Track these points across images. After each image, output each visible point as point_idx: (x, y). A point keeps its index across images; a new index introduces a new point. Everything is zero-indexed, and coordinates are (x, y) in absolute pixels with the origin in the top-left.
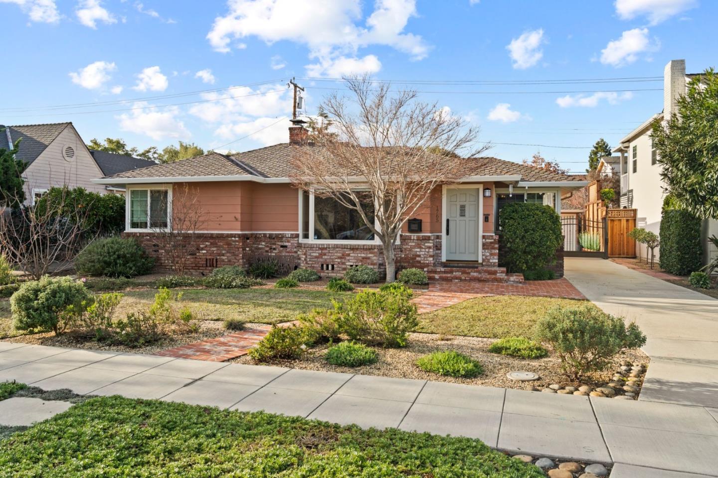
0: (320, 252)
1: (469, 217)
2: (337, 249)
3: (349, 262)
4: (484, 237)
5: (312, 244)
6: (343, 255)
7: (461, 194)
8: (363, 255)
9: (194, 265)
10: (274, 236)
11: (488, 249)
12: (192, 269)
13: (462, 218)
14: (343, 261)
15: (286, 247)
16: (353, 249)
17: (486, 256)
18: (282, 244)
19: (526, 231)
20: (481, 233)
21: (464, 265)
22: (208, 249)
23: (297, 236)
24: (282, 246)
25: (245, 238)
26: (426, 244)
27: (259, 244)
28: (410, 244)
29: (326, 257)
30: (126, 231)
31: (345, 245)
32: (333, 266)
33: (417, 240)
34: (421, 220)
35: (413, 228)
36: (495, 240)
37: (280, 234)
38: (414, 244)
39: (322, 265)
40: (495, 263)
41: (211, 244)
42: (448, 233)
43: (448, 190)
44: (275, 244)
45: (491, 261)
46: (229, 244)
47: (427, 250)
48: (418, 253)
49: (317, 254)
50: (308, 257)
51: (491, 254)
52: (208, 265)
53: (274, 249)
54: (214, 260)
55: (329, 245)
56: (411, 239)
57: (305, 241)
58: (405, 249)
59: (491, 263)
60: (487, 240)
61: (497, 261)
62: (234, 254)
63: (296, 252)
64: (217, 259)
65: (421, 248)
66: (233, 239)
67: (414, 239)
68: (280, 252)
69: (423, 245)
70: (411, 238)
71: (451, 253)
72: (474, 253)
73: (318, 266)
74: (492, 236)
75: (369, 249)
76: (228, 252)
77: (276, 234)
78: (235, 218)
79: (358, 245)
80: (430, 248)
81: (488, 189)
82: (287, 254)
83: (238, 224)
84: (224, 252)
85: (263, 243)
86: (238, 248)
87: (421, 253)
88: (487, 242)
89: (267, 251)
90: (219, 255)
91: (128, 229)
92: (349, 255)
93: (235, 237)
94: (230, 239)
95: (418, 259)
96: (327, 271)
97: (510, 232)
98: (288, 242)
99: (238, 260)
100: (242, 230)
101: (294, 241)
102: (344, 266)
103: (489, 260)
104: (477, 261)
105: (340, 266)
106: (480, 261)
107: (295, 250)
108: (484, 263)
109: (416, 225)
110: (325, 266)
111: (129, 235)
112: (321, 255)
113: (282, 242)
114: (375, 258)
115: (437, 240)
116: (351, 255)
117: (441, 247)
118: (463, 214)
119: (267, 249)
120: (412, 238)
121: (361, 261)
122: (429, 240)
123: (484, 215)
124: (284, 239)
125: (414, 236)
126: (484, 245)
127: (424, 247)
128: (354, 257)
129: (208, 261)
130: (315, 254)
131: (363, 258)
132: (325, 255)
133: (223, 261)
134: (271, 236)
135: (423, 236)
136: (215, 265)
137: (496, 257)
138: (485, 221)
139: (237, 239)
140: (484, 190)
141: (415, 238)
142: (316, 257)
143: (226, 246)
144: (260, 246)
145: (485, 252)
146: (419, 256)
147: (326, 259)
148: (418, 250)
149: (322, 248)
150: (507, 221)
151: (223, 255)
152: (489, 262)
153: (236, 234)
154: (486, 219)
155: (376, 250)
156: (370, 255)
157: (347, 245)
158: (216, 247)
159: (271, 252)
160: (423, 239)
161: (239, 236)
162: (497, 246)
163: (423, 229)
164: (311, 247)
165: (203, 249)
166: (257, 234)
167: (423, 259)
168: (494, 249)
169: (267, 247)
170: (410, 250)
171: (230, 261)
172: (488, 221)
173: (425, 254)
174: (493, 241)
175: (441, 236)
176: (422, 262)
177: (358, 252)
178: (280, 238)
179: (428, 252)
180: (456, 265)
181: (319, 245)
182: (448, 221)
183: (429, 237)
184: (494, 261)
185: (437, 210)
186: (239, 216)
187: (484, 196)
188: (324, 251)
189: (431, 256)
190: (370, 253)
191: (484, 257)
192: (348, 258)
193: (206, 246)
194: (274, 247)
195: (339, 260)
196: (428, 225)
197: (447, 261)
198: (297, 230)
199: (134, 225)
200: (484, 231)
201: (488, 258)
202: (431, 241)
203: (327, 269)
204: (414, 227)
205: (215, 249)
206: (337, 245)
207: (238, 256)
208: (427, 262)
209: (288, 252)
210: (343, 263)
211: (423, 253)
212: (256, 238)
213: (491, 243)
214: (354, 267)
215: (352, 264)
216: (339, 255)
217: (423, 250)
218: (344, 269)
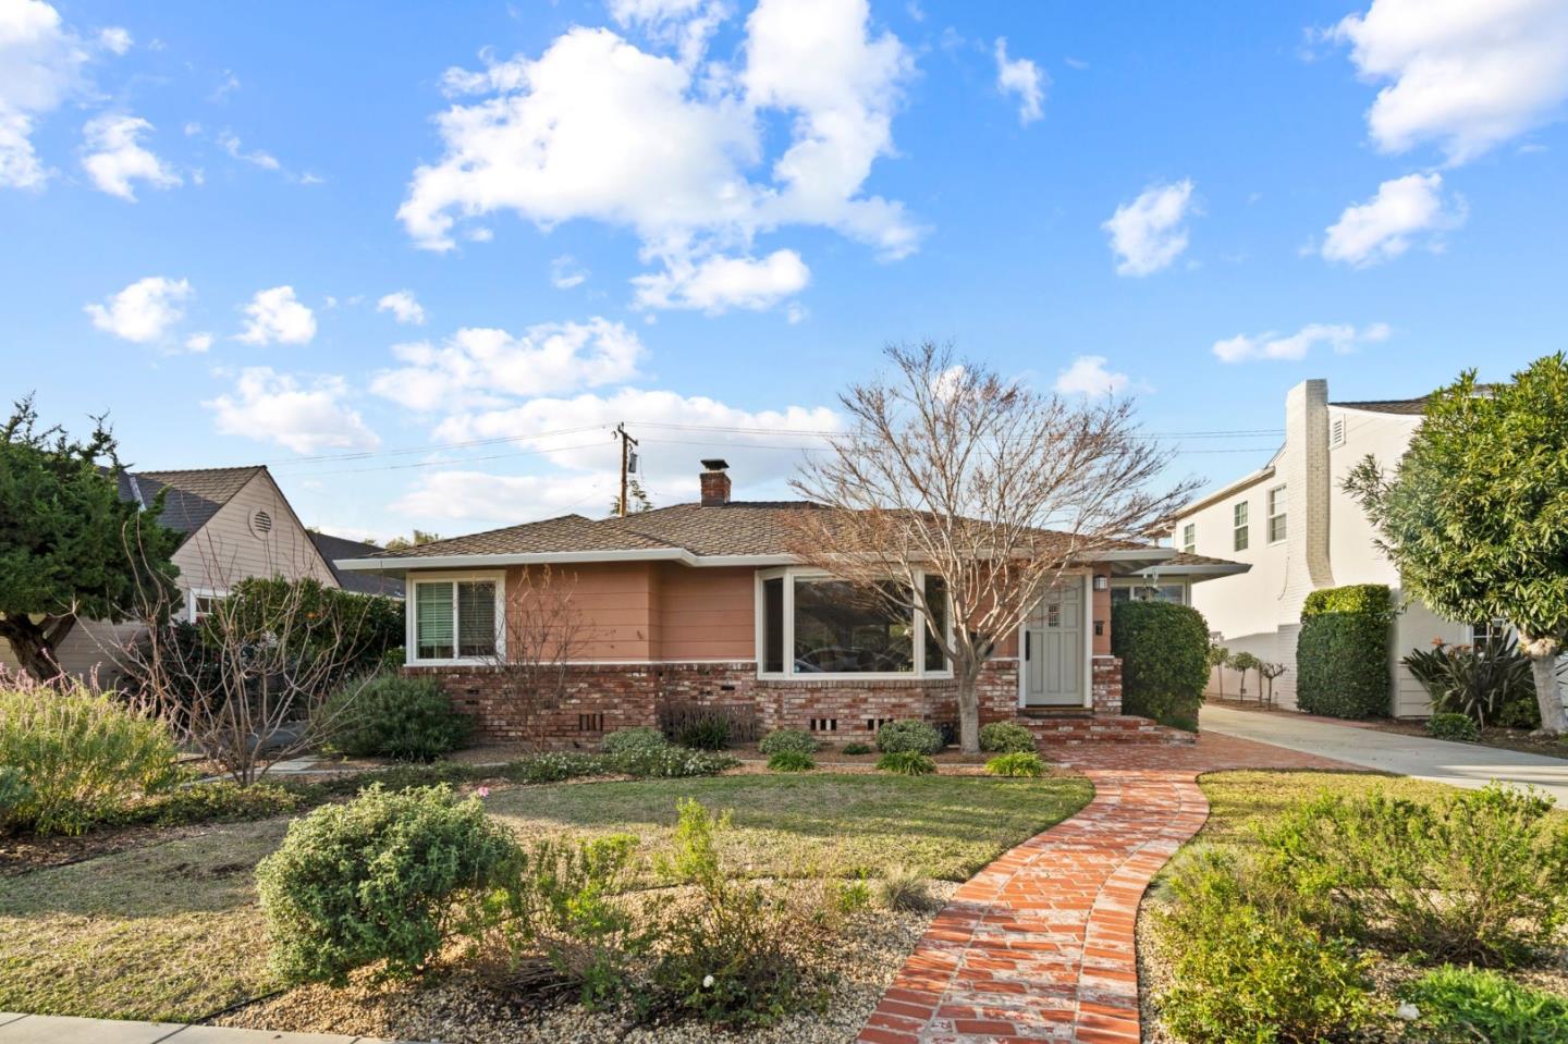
0: (808, 696)
1: (1067, 627)
2: (843, 691)
3: (867, 713)
4: (1095, 662)
5: (792, 682)
6: (854, 701)
8: (893, 700)
9: (555, 728)
10: (708, 668)
11: (1103, 683)
12: (551, 735)
13: (1054, 629)
14: (855, 711)
15: (732, 688)
16: (875, 688)
17: (1100, 697)
18: (725, 683)
19: (1172, 649)
20: (1089, 655)
21: (1061, 713)
22: (583, 696)
23: (754, 668)
24: (724, 688)
25: (657, 672)
26: (1005, 677)
27: (677, 685)
29: (820, 706)
30: (408, 664)
31: (859, 682)
32: (834, 723)
33: (987, 669)
36: (1115, 666)
37: (721, 665)
39: (813, 722)
40: (1116, 707)
41: (590, 685)
42: (1028, 658)
44: (709, 684)
45: (1109, 704)
46: (627, 686)
47: (1006, 688)
48: (989, 694)
49: (803, 701)
50: (785, 706)
51: (1109, 693)
52: (585, 727)
53: (709, 693)
54: (597, 718)
55: (827, 682)
57: (774, 676)
59: (1110, 707)
60: (1102, 668)
61: (1120, 704)
62: (638, 706)
63: (752, 698)
64: (602, 716)
65: (993, 684)
66: (636, 675)
68: (722, 698)
69: (998, 679)
72: (1076, 691)
73: (805, 724)
74: (1111, 660)
75: (906, 688)
76: (624, 702)
77: (712, 665)
78: (638, 633)
79: (885, 682)
80: (1011, 683)
81: (1100, 576)
82: (735, 702)
83: (644, 647)
84: (616, 701)
85: (686, 683)
86: (646, 693)
87: (995, 693)
88: (1101, 672)
89: (694, 698)
90: (607, 707)
91: (413, 660)
92: (865, 701)
93: (639, 672)
94: (629, 675)
95: (989, 705)
96: (823, 732)
97: (1144, 652)
98: (737, 678)
99: (647, 716)
100: (651, 658)
101: (748, 677)
102: (856, 722)
103: (1105, 702)
104: (1081, 706)
105: (848, 721)
106: (1088, 705)
107: (750, 693)
108: (1096, 709)
110: (818, 723)
111: (415, 672)
112: (811, 702)
113: (725, 679)
114: (916, 705)
116: (871, 700)
117: (1019, 681)
118: (1054, 622)
119: (695, 693)
121: (891, 711)
122: (1010, 668)
123: (1094, 622)
124: (728, 673)
126: (1095, 676)
127: (999, 682)
128: (877, 704)
129: (585, 720)
130: (798, 701)
131: (894, 706)
132: (818, 701)
133: (615, 718)
134: (702, 670)
135: (998, 661)
136: (598, 727)
137: (1118, 697)
138: (1097, 634)
139: (644, 675)
140: (1095, 576)
142: (801, 706)
143: (622, 690)
144: (680, 689)
145: (1097, 688)
146: (991, 699)
147: (820, 710)
148: (989, 688)
149: (813, 689)
150: (1135, 633)
151: (616, 707)
152: (1105, 706)
153: (641, 666)
154: (1098, 630)
155: (918, 690)
156: (909, 700)
157: (863, 682)
158: (601, 691)
159: (702, 700)
160: (998, 668)
161: (648, 669)
162: (1119, 677)
164: (791, 687)
165: (572, 696)
166: (673, 665)
167: (998, 704)
168: (1115, 682)
169: (695, 689)
171: (629, 718)
172: (1101, 634)
173: (1002, 695)
174: (1112, 668)
175: (1019, 661)
176: (996, 709)
177: (884, 694)
178: (720, 671)
179: (1007, 691)
180: (1045, 713)
181: (807, 682)
182: (1028, 634)
183: (1010, 664)
184: (1115, 704)
186: (645, 631)
187: (1095, 590)
188: (816, 695)
189: (1013, 699)
190: (909, 696)
191: (1096, 698)
192: (864, 706)
193: (579, 691)
194: (709, 689)
195: (847, 711)
197: (1027, 706)
198: (753, 656)
199: (424, 652)
200: (1095, 652)
201: (1105, 699)
202: (1012, 671)
203: (823, 726)
205: (597, 696)
206: (842, 682)
207: (645, 707)
208: (1006, 710)
209: (737, 699)
210: (854, 717)
211: (999, 693)
212: (673, 673)
213: (1109, 672)
214: (876, 723)
215: (871, 717)
216: (846, 700)
217: (999, 688)
218: (857, 728)
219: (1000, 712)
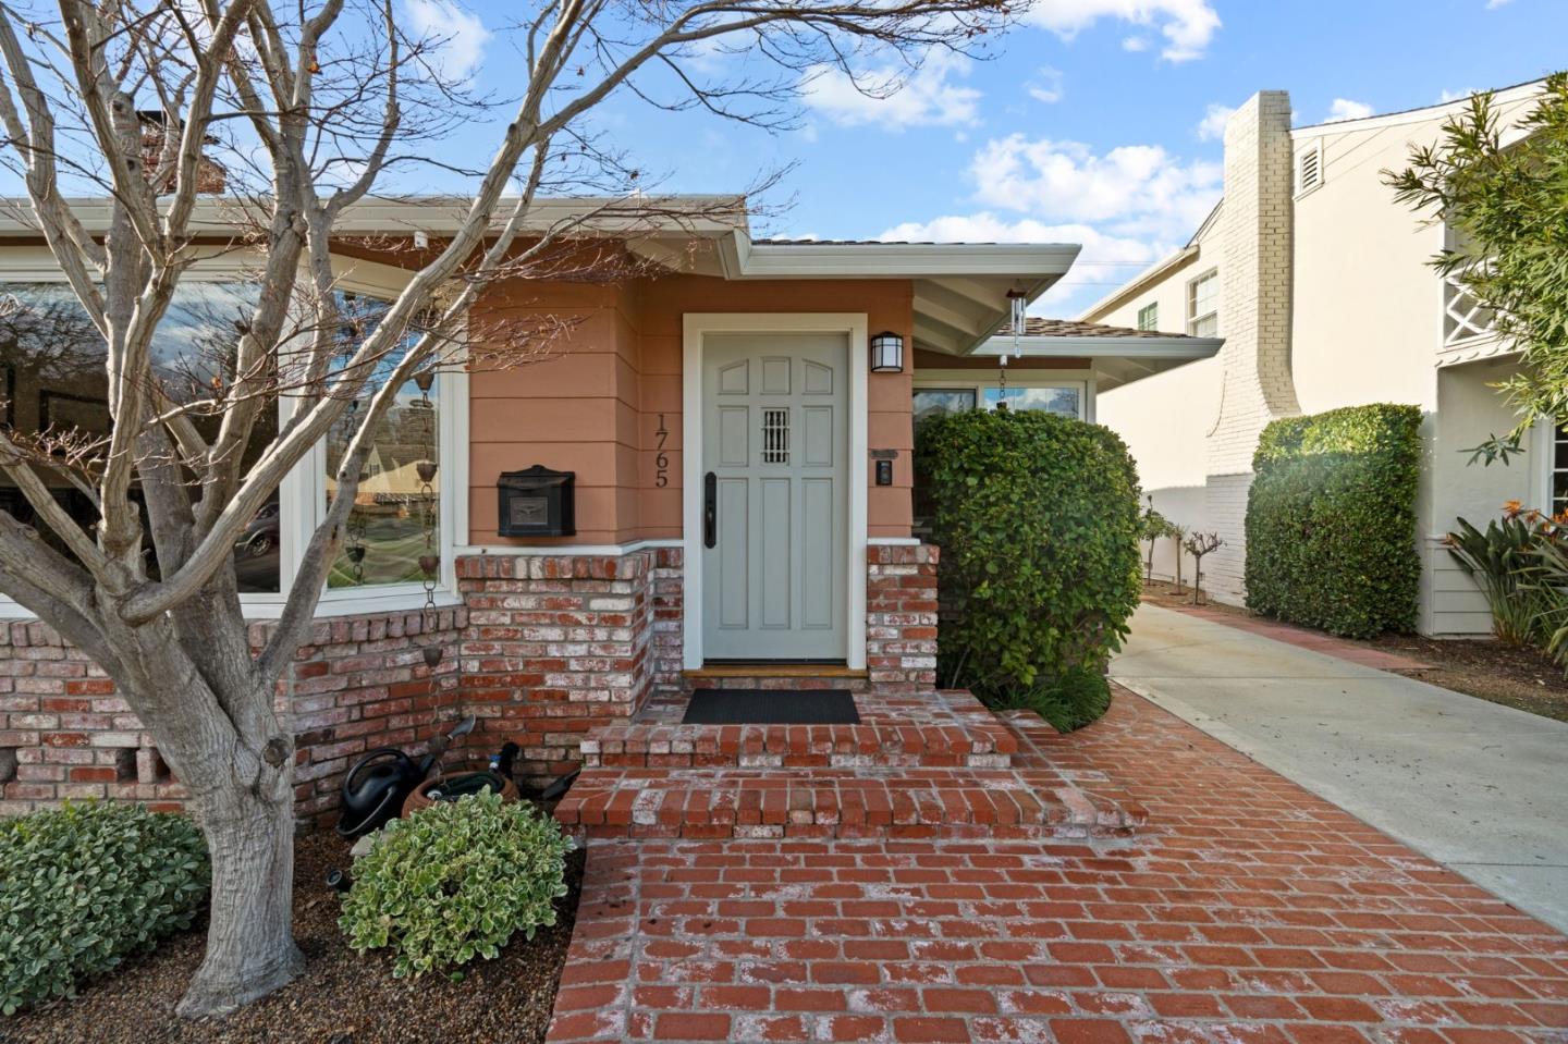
1: (807, 464)
2: (34, 654)
3: (112, 727)
4: (873, 554)
6: (72, 688)
7: (765, 360)
11: (892, 608)
13: (776, 469)
14: (75, 722)
17: (885, 644)
20: (859, 539)
21: (785, 683)
26: (596, 604)
28: (511, 603)
33: (547, 580)
34: (571, 477)
35: (518, 520)
36: (923, 567)
38: (529, 603)
40: (922, 672)
42: (710, 538)
43: (711, 342)
45: (906, 664)
47: (601, 634)
48: (554, 651)
51: (907, 634)
56: (512, 580)
58: (485, 631)
59: (908, 672)
60: (890, 571)
61: (932, 663)
65: (567, 622)
67: (528, 579)
69: (579, 608)
70: (513, 568)
71: (724, 627)
72: (825, 625)
74: (910, 550)
80: (614, 621)
81: (889, 335)
87: (571, 650)
88: (889, 580)
95: (554, 681)
97: (991, 531)
102: (79, 757)
103: (897, 659)
104: (843, 663)
105: (53, 754)
106: (857, 663)
108: (875, 674)
109: (541, 503)
115: (663, 573)
117: (679, 602)
118: (776, 451)
120: (521, 573)
122: (612, 580)
123: (873, 453)
125: (530, 560)
126: (872, 591)
127: (581, 617)
135: (576, 560)
137: (929, 646)
138: (879, 482)
140: (873, 340)
141: (536, 573)
145: (881, 623)
146: (560, 666)
148: (555, 634)
150: (972, 481)
152: (897, 667)
154: (881, 474)
160: (576, 578)
162: (931, 594)
163: (579, 524)
167: (578, 680)
168: (922, 607)
170: (512, 636)
172: (889, 483)
173: (590, 655)
174: (914, 571)
175: (679, 551)
176: (574, 696)
179: (607, 645)
180: (750, 684)
182: (710, 481)
183: (611, 565)
184: (921, 663)
185: (662, 432)
187: (873, 369)
189: (620, 666)
191: (875, 648)
195: (48, 722)
196: (609, 498)
197: (708, 663)
200: (872, 529)
201: (896, 650)
202: (619, 588)
204: (530, 512)
208: (604, 696)
210: (73, 740)
211: (581, 650)
213: (907, 581)
214: (143, 758)
215: (128, 741)
216: (45, 686)
217: (581, 634)
218: (84, 774)
219: (586, 704)
